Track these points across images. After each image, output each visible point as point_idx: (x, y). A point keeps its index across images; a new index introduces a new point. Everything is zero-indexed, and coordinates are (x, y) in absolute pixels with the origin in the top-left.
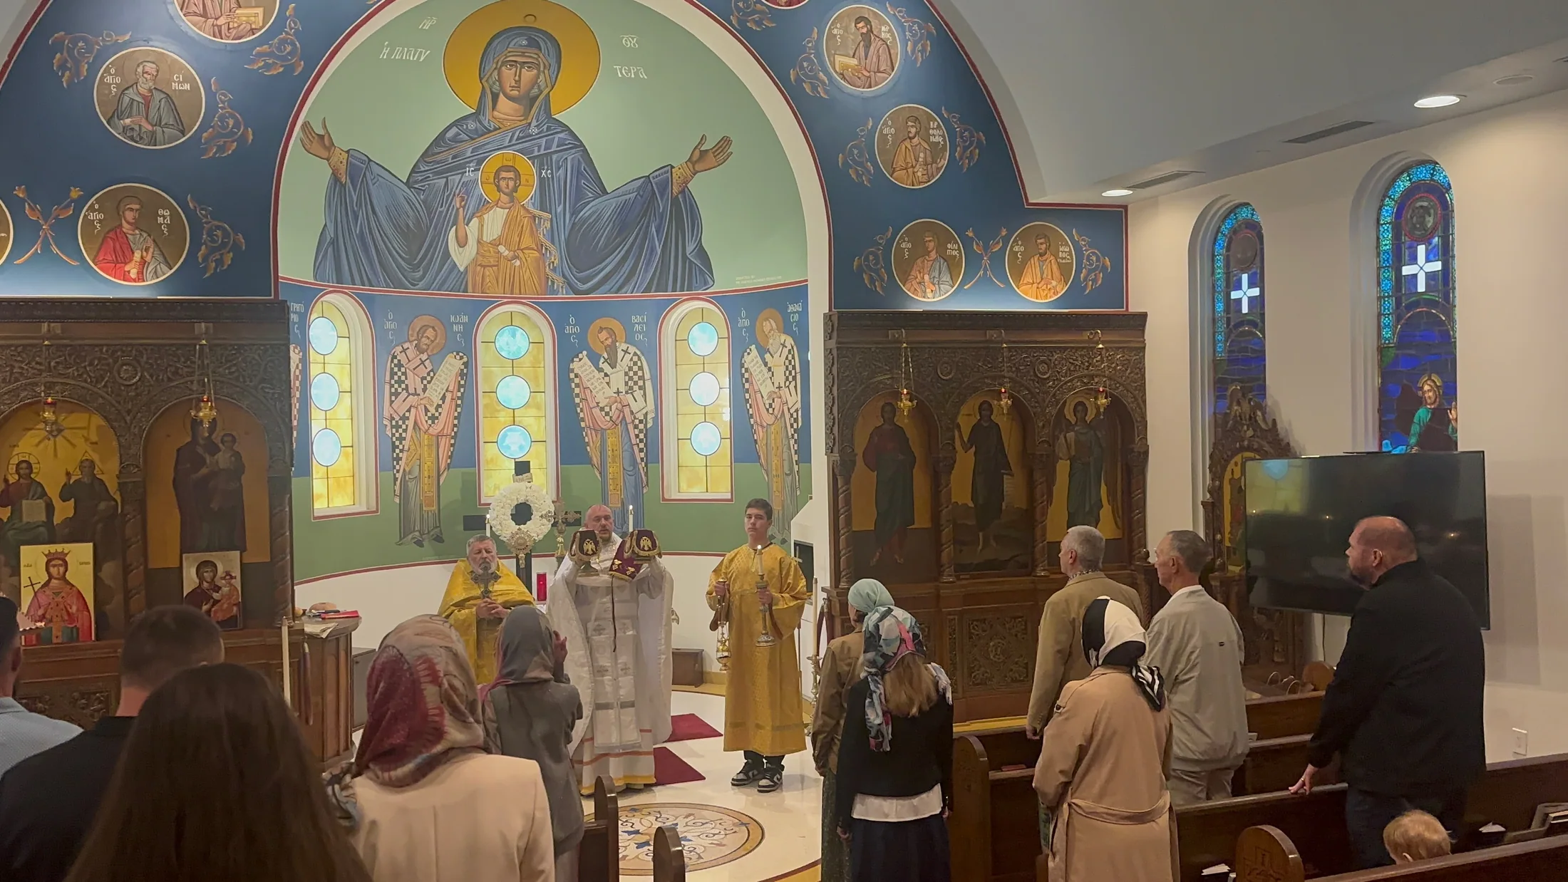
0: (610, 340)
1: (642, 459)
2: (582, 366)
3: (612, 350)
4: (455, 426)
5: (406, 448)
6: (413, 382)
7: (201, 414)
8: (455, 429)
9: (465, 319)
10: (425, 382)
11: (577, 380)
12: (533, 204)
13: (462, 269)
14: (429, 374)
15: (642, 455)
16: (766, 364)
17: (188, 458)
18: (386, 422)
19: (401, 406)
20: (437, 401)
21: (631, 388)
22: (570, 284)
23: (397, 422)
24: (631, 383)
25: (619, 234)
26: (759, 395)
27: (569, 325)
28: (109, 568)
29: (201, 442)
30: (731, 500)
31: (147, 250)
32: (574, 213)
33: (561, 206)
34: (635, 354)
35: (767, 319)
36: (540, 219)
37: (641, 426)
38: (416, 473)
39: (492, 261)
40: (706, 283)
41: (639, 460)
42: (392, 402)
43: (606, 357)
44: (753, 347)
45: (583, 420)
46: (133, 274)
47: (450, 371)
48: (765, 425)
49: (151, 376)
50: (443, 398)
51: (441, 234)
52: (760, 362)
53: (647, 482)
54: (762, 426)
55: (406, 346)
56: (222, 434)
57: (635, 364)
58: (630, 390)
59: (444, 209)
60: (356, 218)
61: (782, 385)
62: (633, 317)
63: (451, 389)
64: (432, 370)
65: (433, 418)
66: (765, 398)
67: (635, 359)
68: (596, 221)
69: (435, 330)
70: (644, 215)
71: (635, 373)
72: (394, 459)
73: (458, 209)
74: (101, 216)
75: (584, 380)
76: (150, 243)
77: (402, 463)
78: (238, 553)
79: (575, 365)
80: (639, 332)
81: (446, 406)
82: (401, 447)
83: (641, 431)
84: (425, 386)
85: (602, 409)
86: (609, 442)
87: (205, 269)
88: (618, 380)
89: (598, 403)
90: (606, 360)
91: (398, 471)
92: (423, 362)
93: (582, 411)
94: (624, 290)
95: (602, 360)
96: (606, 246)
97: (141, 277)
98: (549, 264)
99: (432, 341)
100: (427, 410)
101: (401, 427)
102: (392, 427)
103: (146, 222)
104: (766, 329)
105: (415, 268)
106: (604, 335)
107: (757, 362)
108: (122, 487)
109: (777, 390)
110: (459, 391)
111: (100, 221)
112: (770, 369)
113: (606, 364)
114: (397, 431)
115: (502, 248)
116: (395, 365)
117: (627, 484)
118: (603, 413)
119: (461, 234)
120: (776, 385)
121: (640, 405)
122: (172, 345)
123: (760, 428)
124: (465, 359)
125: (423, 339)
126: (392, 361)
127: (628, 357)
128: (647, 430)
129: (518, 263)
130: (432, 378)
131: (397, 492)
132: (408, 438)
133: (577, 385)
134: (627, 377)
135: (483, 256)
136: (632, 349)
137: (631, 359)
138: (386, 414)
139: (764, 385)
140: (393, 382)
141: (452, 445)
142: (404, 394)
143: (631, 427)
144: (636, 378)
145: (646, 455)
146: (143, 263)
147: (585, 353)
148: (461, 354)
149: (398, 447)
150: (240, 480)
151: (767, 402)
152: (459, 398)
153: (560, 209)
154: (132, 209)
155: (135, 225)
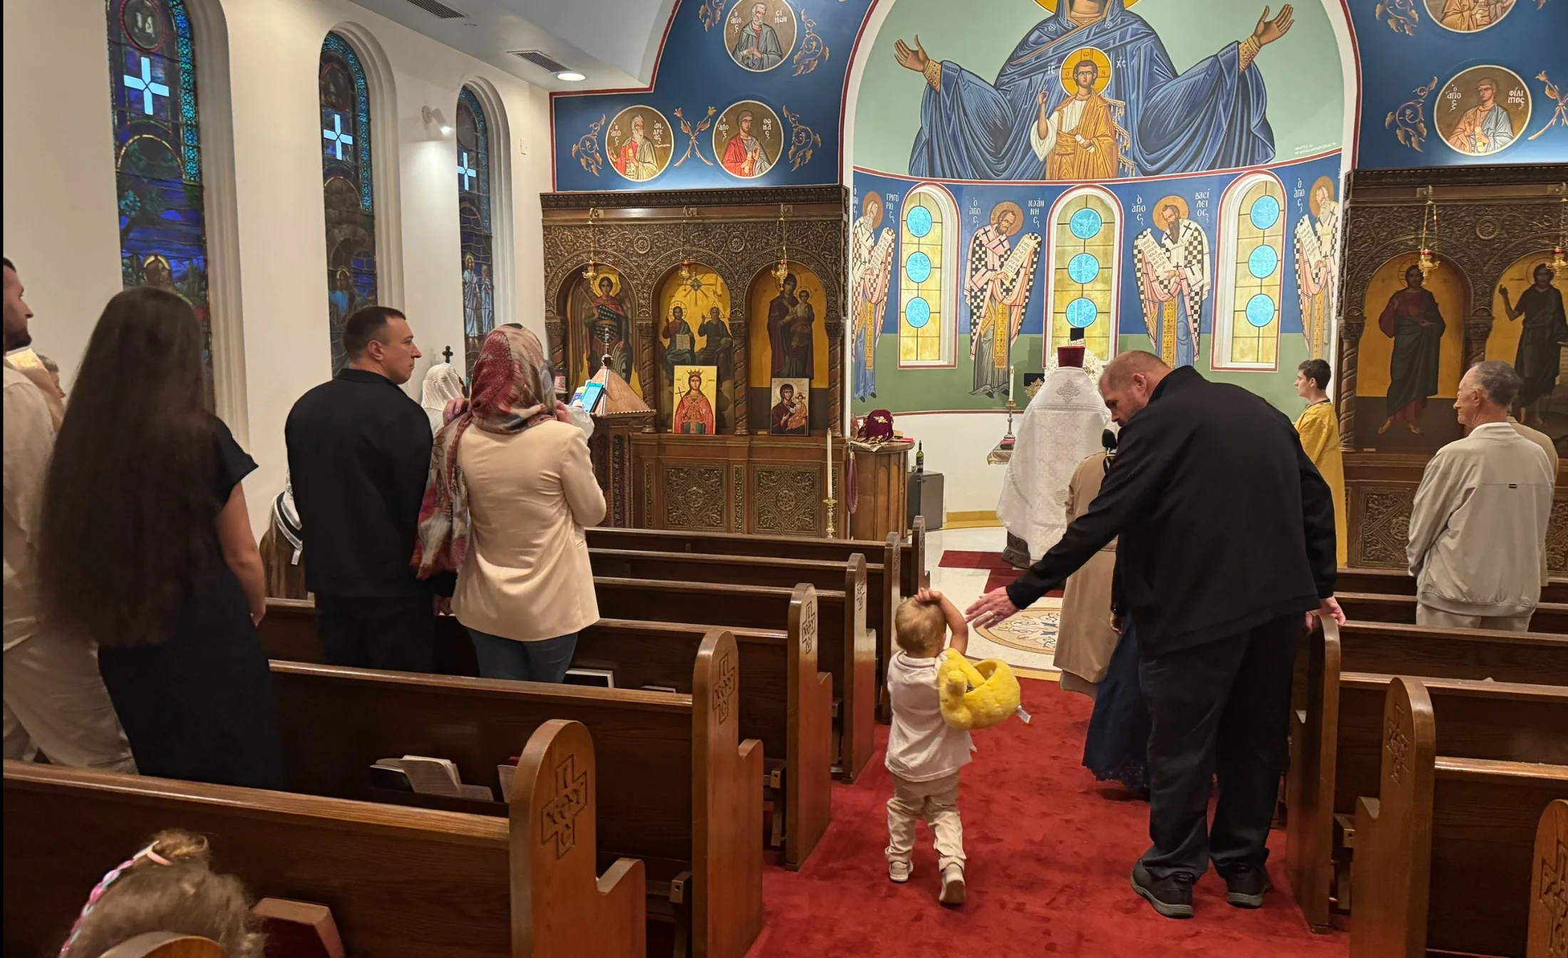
0: (1174, 217)
1: (1195, 329)
2: (1145, 242)
3: (1175, 227)
4: (1027, 297)
5: (983, 315)
6: (992, 259)
7: (778, 273)
8: (1027, 300)
9: (1041, 203)
10: (1002, 260)
11: (1140, 256)
12: (1109, 94)
13: (1041, 159)
14: (1006, 252)
15: (1196, 325)
16: (1316, 233)
17: (778, 307)
18: (966, 293)
19: (980, 280)
20: (1012, 275)
21: (1190, 262)
22: (1139, 166)
23: (976, 293)
24: (1190, 258)
25: (1189, 113)
26: (1307, 265)
27: (1136, 204)
28: (726, 385)
29: (786, 296)
30: (1275, 369)
31: (755, 151)
32: (1147, 98)
33: (1135, 93)
34: (1196, 229)
35: (1320, 188)
36: (1115, 107)
37: (1197, 298)
38: (990, 337)
39: (1070, 150)
40: (1267, 155)
41: (1192, 331)
42: (972, 276)
43: (1169, 233)
44: (1306, 217)
45: (1143, 292)
46: (746, 171)
47: (1026, 250)
48: (1311, 294)
49: (752, 245)
50: (1018, 273)
51: (1024, 129)
52: (1312, 232)
53: (1199, 351)
54: (1308, 297)
55: (987, 229)
56: (800, 290)
57: (1196, 238)
58: (1189, 264)
59: (1028, 106)
60: (949, 120)
61: (1328, 254)
62: (1197, 195)
63: (1025, 265)
64: (1009, 249)
65: (1008, 290)
66: (1313, 267)
67: (1196, 234)
68: (1169, 103)
69: (1014, 214)
70: (1213, 93)
71: (1195, 248)
72: (971, 324)
73: (1040, 106)
74: (727, 127)
75: (1147, 255)
76: (758, 146)
77: (978, 327)
78: (807, 380)
79: (1140, 242)
80: (1202, 209)
81: (1020, 280)
82: (978, 314)
83: (1196, 303)
84: (1002, 263)
85: (1161, 283)
86: (1166, 313)
87: (794, 163)
88: (1178, 254)
89: (1158, 277)
90: (1168, 237)
91: (975, 334)
92: (1001, 243)
93: (1142, 284)
94: (1190, 168)
95: (1165, 236)
96: (1176, 126)
97: (751, 172)
98: (1122, 149)
99: (1011, 224)
100: (1002, 284)
101: (979, 297)
102: (971, 297)
103: (755, 130)
104: (1319, 198)
105: (1000, 161)
106: (1168, 212)
107: (1309, 232)
108: (731, 325)
109: (1323, 259)
110: (1032, 267)
111: (727, 131)
112: (1319, 239)
113: (1168, 239)
114: (975, 301)
115: (1078, 138)
116: (977, 245)
117: (1180, 352)
118: (1162, 286)
119: (1043, 127)
120: (1323, 254)
121: (1197, 278)
122: (765, 222)
123: (1306, 298)
124: (1039, 239)
125: (1003, 223)
126: (974, 242)
127: (1189, 232)
128: (1202, 302)
129: (1092, 150)
130: (1009, 256)
131: (973, 352)
132: (984, 308)
133: (1140, 261)
134: (1187, 252)
135: (1061, 146)
136: (1193, 225)
137: (1192, 235)
138: (967, 286)
139: (1312, 255)
140: (974, 259)
141: (1023, 314)
142: (984, 270)
143: (1187, 299)
144: (1195, 252)
145: (1199, 326)
146: (753, 161)
147: (1149, 230)
148: (1036, 235)
149: (975, 314)
150: (811, 325)
151: (1314, 272)
152: (1031, 273)
153: (1133, 96)
154: (746, 121)
155: (749, 133)
